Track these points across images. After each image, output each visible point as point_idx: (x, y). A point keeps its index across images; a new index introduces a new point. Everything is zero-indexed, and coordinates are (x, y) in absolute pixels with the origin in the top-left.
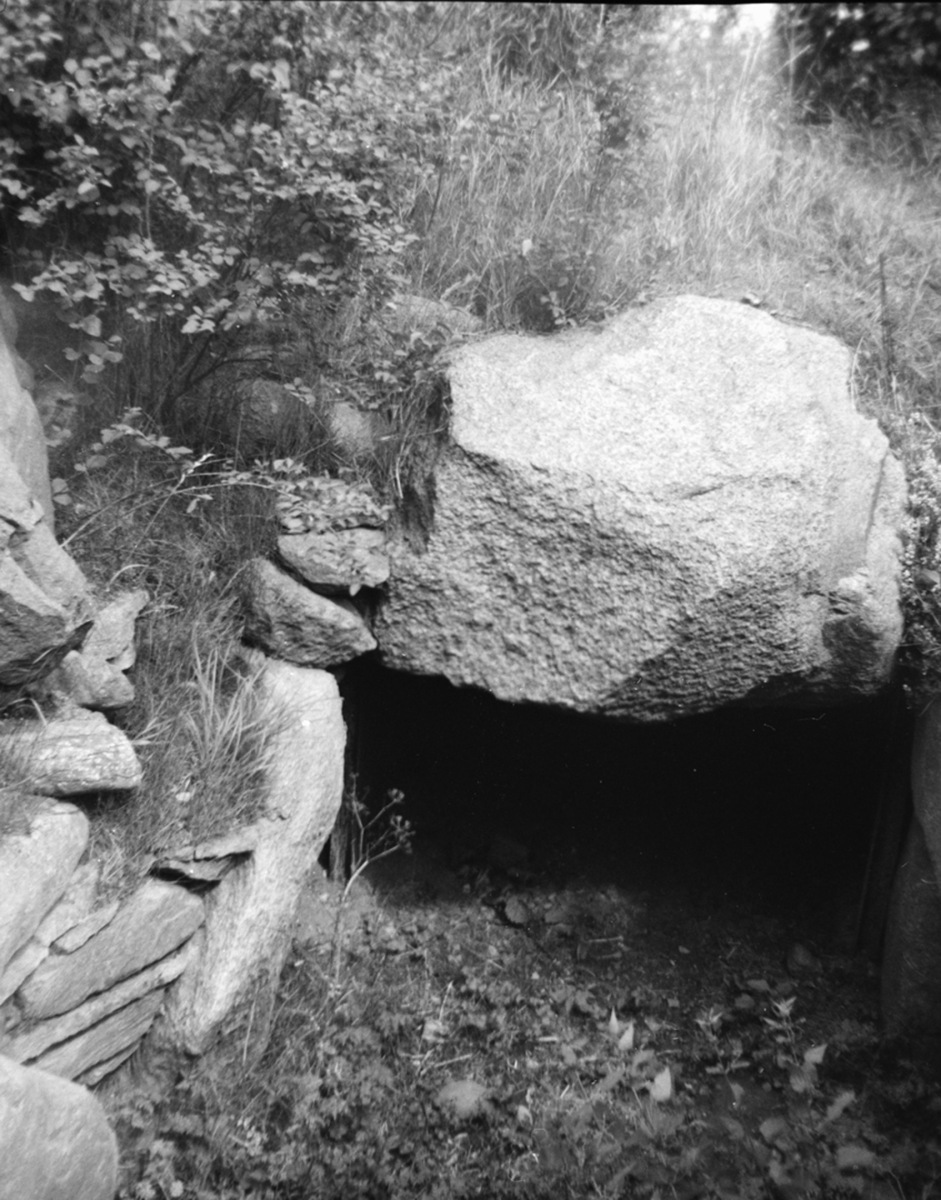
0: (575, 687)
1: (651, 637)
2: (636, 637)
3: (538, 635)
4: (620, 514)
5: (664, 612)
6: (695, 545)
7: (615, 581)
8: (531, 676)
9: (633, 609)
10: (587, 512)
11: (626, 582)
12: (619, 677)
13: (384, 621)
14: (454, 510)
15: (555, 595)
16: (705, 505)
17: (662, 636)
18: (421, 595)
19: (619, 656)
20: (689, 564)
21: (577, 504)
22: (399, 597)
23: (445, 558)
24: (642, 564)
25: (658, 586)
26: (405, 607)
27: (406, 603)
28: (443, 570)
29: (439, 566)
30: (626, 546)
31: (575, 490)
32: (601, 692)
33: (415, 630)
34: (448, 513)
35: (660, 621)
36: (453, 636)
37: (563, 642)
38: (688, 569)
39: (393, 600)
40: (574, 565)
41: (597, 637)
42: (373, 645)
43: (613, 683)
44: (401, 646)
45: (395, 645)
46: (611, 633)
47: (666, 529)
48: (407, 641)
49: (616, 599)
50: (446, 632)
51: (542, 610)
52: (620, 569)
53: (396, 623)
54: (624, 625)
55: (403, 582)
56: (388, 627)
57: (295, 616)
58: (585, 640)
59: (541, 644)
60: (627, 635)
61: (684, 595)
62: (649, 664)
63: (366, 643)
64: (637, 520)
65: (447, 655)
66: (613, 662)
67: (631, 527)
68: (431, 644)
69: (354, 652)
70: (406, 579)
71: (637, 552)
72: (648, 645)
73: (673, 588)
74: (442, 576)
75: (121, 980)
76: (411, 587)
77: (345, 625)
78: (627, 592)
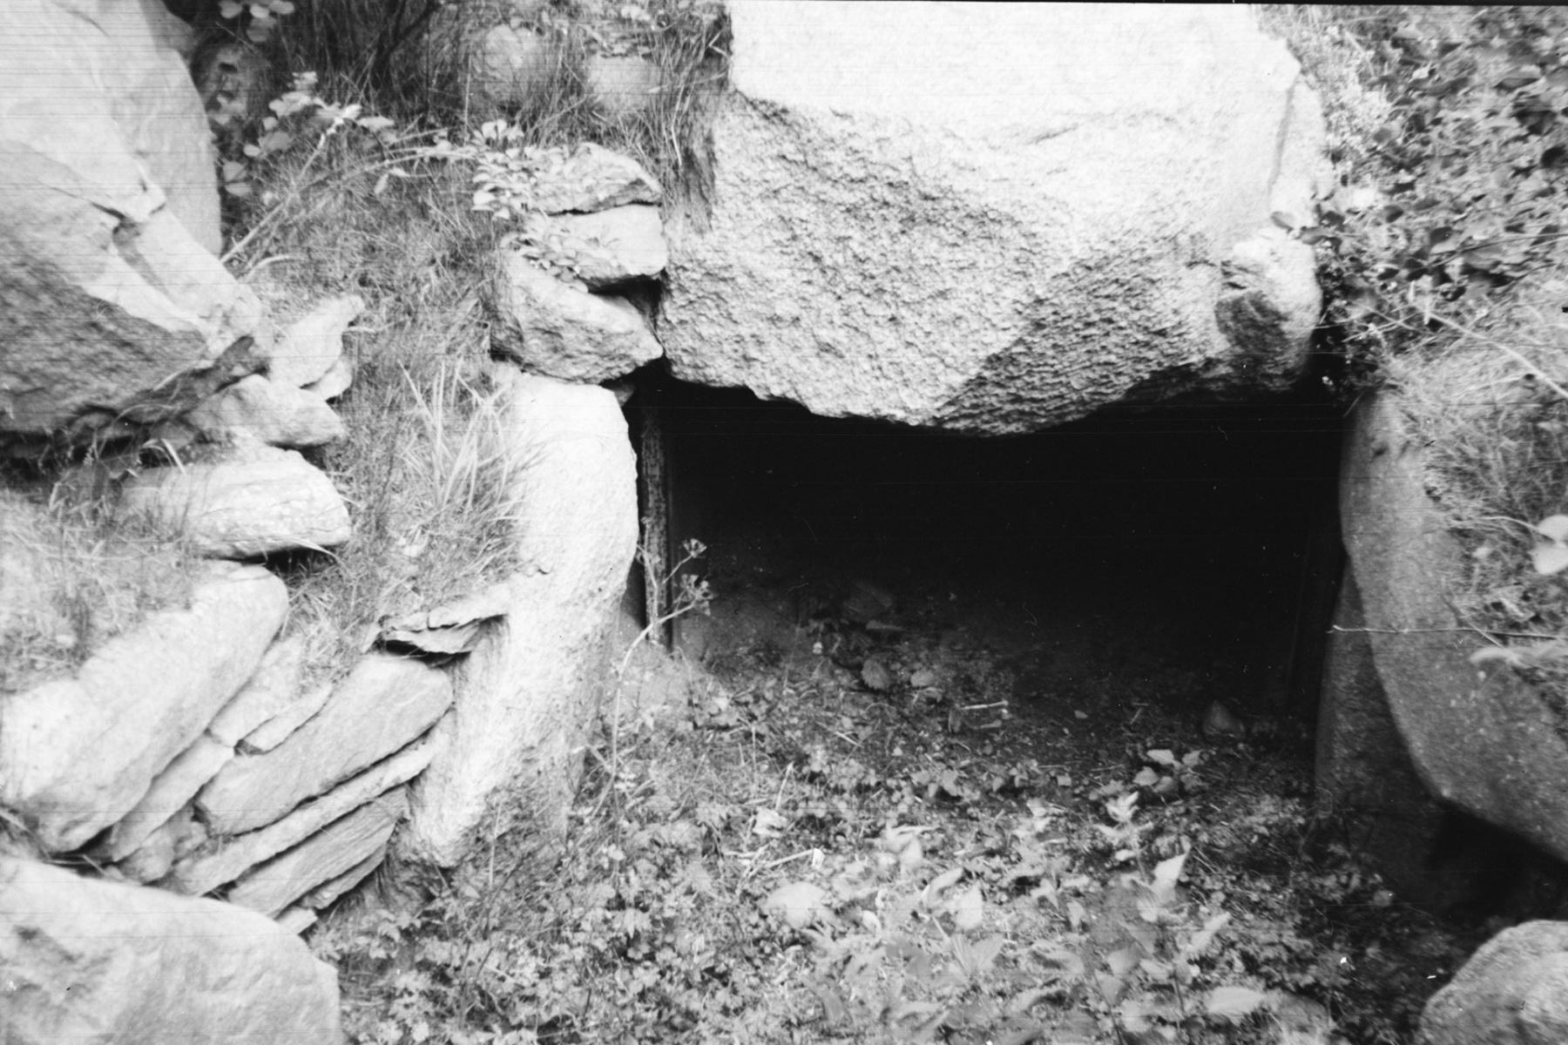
0: (904, 394)
1: (994, 326)
2: (974, 326)
3: (856, 329)
4: (946, 167)
5: (1010, 293)
6: (1042, 203)
7: (945, 254)
8: (851, 383)
9: (969, 290)
10: (905, 167)
11: (959, 256)
12: (958, 380)
13: (669, 322)
14: (739, 175)
15: (873, 277)
16: (1054, 151)
17: (1007, 325)
18: (709, 286)
19: (955, 351)
20: (1034, 229)
21: (892, 156)
22: (683, 289)
23: (733, 236)
24: (977, 231)
25: (999, 259)
26: (691, 302)
27: (693, 298)
28: (733, 253)
29: (727, 247)
30: (956, 208)
31: (887, 139)
32: (936, 399)
33: (706, 330)
34: (732, 178)
35: (1004, 304)
36: (753, 336)
37: (886, 337)
38: (1034, 235)
39: (676, 294)
40: (892, 236)
41: (928, 329)
42: (657, 353)
43: (951, 388)
44: (692, 352)
45: (685, 351)
46: (944, 322)
47: (1006, 184)
48: (697, 344)
49: (948, 278)
50: (744, 331)
51: (860, 298)
52: (951, 240)
53: (682, 322)
54: (960, 312)
55: (685, 269)
56: (673, 328)
57: (551, 319)
58: (912, 332)
59: (862, 341)
60: (963, 325)
61: (1031, 270)
62: (993, 361)
63: (647, 350)
64: (967, 174)
65: (747, 359)
66: (949, 360)
67: (960, 183)
68: (727, 347)
69: (634, 362)
70: (687, 265)
71: (969, 216)
72: (990, 336)
73: (1017, 260)
74: (732, 260)
75: (342, 782)
76: (696, 276)
77: (616, 328)
78: (962, 269)
